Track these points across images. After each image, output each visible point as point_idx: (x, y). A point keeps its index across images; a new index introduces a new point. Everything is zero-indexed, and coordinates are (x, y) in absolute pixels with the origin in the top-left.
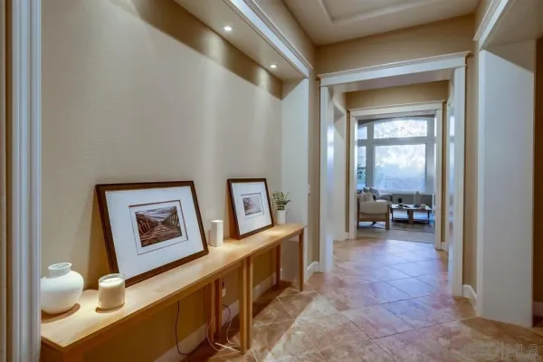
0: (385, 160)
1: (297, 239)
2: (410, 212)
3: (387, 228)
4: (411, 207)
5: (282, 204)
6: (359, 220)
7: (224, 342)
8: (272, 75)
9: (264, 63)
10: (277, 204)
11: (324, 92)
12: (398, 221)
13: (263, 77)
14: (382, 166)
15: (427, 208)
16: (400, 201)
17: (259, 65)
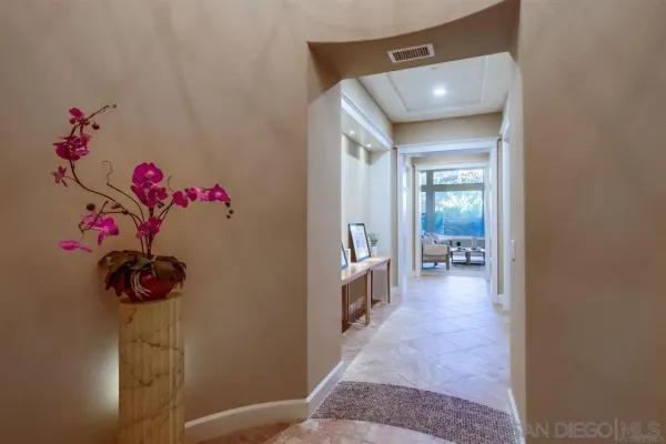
0: (445, 203)
1: (385, 267)
2: (468, 255)
3: (448, 268)
4: (469, 249)
5: (374, 242)
6: (423, 261)
7: (354, 321)
8: (366, 149)
9: (362, 143)
10: (372, 241)
11: (400, 159)
12: (457, 264)
13: (362, 152)
14: (441, 209)
15: (482, 250)
16: (459, 244)
17: (360, 145)
